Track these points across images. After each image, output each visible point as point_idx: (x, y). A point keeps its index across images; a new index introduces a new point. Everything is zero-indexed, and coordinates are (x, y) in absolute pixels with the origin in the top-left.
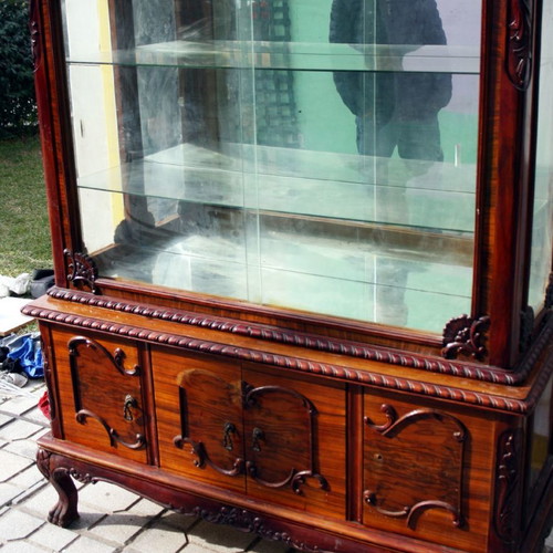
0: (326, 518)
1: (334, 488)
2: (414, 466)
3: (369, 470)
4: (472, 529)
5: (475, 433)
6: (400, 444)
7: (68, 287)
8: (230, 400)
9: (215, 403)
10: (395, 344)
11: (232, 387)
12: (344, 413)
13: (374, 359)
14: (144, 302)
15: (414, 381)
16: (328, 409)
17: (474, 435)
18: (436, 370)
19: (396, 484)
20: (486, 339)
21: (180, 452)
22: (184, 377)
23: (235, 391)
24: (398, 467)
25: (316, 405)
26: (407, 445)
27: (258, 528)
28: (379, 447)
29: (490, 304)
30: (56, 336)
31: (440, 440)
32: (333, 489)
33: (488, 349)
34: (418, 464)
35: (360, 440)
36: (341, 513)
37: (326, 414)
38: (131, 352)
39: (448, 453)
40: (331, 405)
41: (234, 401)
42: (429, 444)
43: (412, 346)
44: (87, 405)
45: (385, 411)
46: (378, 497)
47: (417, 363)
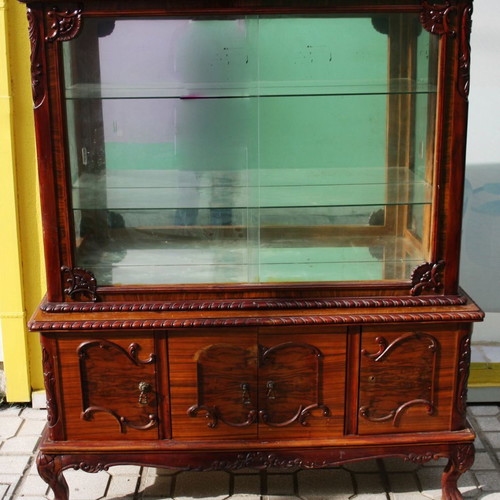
0: (329, 438)
1: (334, 412)
2: (399, 378)
3: (364, 390)
4: (440, 414)
5: (443, 343)
6: (388, 364)
7: (64, 301)
8: (246, 363)
9: (231, 369)
10: (374, 293)
11: (249, 352)
12: (344, 351)
13: (363, 306)
14: (148, 300)
15: (395, 314)
16: (332, 351)
17: (443, 345)
18: (411, 305)
19: (385, 395)
20: (442, 276)
21: (194, 420)
22: (201, 354)
23: (252, 354)
24: (387, 383)
25: (322, 351)
26: (395, 364)
27: (273, 462)
28: (372, 371)
29: (445, 251)
30: (63, 344)
31: (418, 354)
32: (333, 414)
33: (444, 283)
34: (402, 376)
35: (357, 369)
36: (340, 431)
37: (330, 355)
38: (147, 343)
39: (423, 362)
40: (334, 348)
41: (250, 363)
42: (411, 358)
43: (387, 292)
44: (94, 402)
45: (379, 342)
46: (370, 409)
47: (396, 302)
